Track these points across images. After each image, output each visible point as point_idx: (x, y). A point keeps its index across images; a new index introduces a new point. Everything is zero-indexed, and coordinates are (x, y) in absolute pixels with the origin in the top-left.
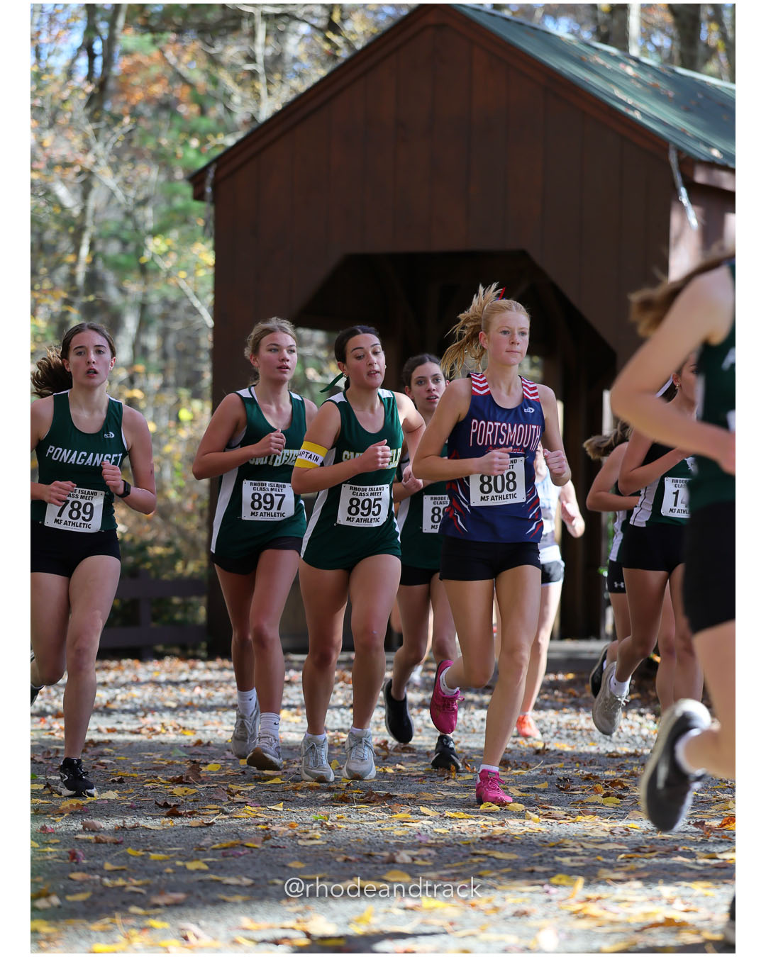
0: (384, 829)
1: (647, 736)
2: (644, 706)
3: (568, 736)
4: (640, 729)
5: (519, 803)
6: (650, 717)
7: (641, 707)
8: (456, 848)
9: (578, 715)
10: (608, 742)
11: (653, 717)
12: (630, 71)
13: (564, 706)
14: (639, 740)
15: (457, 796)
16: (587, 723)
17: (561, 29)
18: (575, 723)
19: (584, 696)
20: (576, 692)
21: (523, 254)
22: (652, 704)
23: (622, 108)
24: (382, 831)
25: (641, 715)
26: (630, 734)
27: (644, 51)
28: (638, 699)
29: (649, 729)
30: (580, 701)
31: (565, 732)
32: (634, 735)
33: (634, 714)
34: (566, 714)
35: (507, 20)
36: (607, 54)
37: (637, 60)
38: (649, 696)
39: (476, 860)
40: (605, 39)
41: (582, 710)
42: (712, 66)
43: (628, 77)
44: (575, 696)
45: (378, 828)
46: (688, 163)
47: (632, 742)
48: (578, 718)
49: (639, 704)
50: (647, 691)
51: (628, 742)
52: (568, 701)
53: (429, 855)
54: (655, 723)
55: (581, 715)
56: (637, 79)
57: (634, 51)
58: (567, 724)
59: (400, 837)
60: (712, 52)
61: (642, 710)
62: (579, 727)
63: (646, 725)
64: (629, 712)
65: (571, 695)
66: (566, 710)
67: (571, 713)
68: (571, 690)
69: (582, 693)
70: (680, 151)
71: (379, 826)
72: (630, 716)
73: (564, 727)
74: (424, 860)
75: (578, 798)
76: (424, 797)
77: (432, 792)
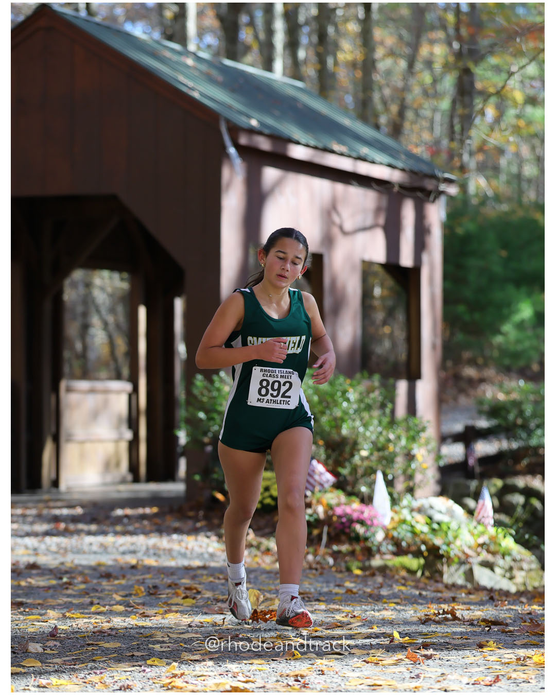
0: (21, 627)
1: (213, 553)
2: (210, 530)
3: (155, 554)
4: (207, 548)
5: (120, 605)
6: (214, 538)
7: (207, 531)
8: (74, 640)
9: (161, 538)
10: (184, 558)
11: (216, 538)
12: (190, 62)
13: (151, 532)
14: (206, 556)
15: (74, 601)
16: (168, 544)
17: (138, 30)
18: (159, 544)
19: (166, 524)
20: (160, 522)
21: (114, 198)
22: (215, 528)
23: (184, 89)
24: (19, 629)
25: (208, 537)
26: (200, 552)
27: (199, 48)
28: (205, 525)
29: (214, 548)
30: (163, 528)
31: (152, 552)
32: (202, 553)
33: (202, 536)
34: (152, 537)
35: (98, 24)
36: (173, 50)
37: (194, 54)
38: (213, 523)
39: (90, 648)
40: (170, 38)
41: (164, 534)
42: (249, 58)
43: (188, 67)
44: (159, 524)
45: (16, 627)
46: (235, 130)
47: (201, 558)
48: (161, 541)
49: (206, 529)
50: (212, 519)
51: (198, 558)
52: (154, 528)
53: (55, 646)
54: (218, 542)
55: (163, 538)
56: (195, 68)
57: (192, 47)
58: (153, 546)
59: (33, 632)
60: (247, 49)
61: (208, 534)
62: (162, 548)
63: (211, 544)
65: (156, 524)
66: (152, 535)
67: (156, 537)
68: (156, 520)
69: (163, 522)
70: (228, 121)
71: (17, 625)
72: (199, 538)
73: (151, 548)
74: (51, 650)
75: (164, 601)
76: (50, 602)
77: (55, 599)
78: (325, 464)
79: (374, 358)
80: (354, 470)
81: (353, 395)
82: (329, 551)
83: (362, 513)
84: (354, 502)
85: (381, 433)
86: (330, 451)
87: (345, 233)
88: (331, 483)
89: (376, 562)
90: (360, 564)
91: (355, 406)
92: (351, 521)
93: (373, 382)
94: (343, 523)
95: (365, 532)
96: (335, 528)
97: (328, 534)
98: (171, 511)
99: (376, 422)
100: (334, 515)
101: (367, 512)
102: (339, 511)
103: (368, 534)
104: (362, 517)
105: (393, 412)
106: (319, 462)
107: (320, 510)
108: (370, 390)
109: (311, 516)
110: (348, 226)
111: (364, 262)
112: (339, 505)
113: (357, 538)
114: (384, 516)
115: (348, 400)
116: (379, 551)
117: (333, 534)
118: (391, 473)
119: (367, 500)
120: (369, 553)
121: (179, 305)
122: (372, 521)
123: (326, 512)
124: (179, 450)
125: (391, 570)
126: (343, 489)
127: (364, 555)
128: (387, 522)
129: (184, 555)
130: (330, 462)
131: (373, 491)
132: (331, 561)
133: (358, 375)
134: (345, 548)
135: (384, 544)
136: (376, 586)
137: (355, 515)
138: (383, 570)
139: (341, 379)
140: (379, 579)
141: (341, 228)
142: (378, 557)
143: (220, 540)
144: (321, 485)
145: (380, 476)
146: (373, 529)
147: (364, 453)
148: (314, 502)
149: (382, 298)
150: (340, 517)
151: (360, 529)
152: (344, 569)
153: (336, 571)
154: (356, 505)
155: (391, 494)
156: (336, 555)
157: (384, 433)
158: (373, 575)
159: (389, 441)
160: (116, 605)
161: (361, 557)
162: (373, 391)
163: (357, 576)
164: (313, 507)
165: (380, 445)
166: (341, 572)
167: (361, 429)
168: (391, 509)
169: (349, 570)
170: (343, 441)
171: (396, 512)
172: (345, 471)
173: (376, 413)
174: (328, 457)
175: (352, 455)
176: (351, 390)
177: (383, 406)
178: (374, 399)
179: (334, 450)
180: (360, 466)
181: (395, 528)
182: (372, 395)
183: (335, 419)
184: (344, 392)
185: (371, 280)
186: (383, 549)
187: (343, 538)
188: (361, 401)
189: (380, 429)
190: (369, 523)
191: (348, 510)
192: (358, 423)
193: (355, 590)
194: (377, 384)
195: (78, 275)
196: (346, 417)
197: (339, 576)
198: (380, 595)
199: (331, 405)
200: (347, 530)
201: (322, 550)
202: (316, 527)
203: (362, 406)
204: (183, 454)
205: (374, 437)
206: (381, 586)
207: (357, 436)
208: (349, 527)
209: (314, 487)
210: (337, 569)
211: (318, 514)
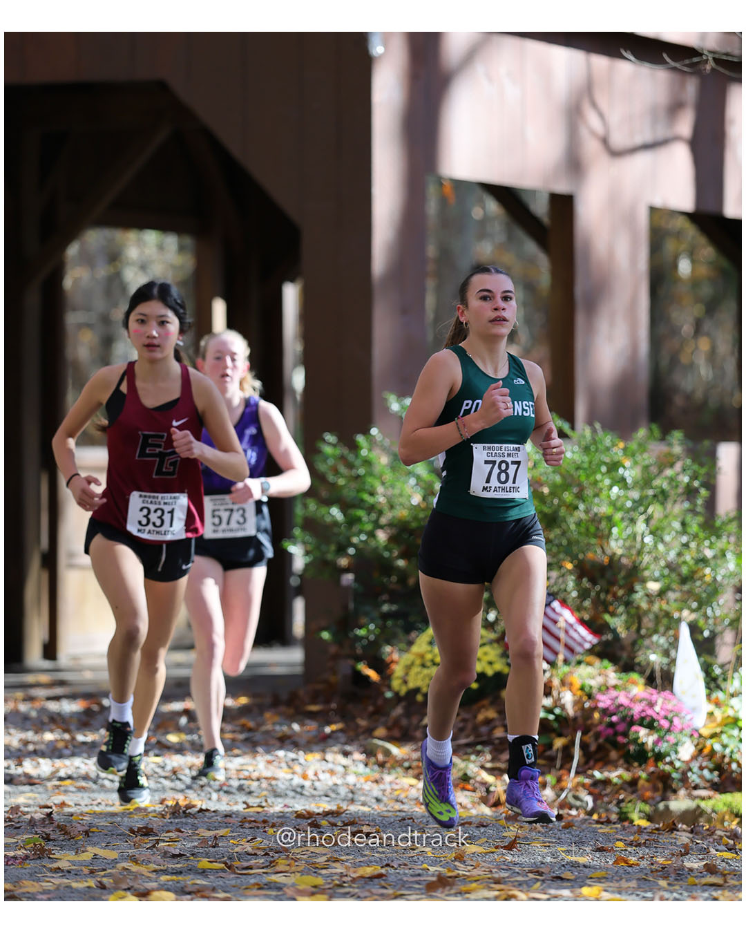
1: (355, 785)
2: (350, 741)
3: (240, 788)
4: (345, 774)
5: (168, 890)
6: (358, 756)
7: (346, 743)
9: (254, 757)
10: (298, 796)
11: (363, 757)
14: (343, 791)
15: (74, 885)
16: (267, 768)
18: (251, 769)
19: (264, 728)
20: (251, 724)
21: (162, 87)
22: (361, 737)
25: (346, 754)
26: (330, 783)
28: (341, 731)
29: (357, 774)
30: (258, 736)
31: (235, 783)
32: (336, 785)
33: (336, 753)
34: (237, 756)
38: (358, 726)
41: (260, 749)
44: (250, 730)
47: (333, 795)
48: (254, 762)
49: (343, 738)
50: (353, 718)
51: (327, 796)
52: (241, 737)
54: (366, 765)
55: (259, 758)
58: (239, 771)
61: (348, 748)
62: (255, 775)
63: (353, 768)
64: (328, 750)
66: (236, 751)
67: (245, 753)
68: (243, 721)
69: (259, 725)
72: (329, 757)
73: (234, 777)
75: (253, 881)
76: (25, 887)
77: (38, 880)
78: (577, 609)
79: (679, 401)
80: (636, 617)
81: (630, 473)
82: (587, 781)
83: (651, 705)
84: (634, 683)
85: (686, 545)
86: (585, 583)
87: (616, 154)
88: (587, 646)
89: (680, 803)
90: (647, 808)
91: (635, 495)
92: (630, 721)
93: (670, 445)
94: (612, 725)
95: (656, 743)
96: (597, 736)
97: (584, 746)
98: (276, 703)
99: (677, 525)
100: (596, 708)
101: (661, 703)
102: (604, 701)
103: (663, 747)
104: (650, 712)
105: (711, 504)
106: (564, 603)
107: (568, 698)
108: (666, 462)
109: (550, 711)
110: (619, 139)
111: (653, 210)
112: (605, 688)
113: (641, 756)
114: (694, 709)
115: (622, 481)
116: (684, 779)
117: (593, 748)
118: (708, 629)
119: (662, 680)
120: (665, 784)
121: (291, 295)
122: (671, 722)
123: (578, 703)
124: (294, 582)
125: (709, 820)
126: (614, 659)
127: (655, 789)
128: (699, 722)
129: (299, 791)
130: (587, 603)
131: (674, 661)
132: (589, 800)
133: (642, 433)
134: (617, 775)
135: (695, 766)
136: (676, 850)
137: (636, 710)
138: (692, 817)
139: (607, 440)
140: (684, 838)
141: (605, 141)
142: (682, 792)
143: (373, 760)
144: (572, 650)
145: (685, 631)
146: (671, 738)
147: (654, 586)
148: (556, 682)
149: (695, 282)
150: (606, 712)
151: (645, 736)
152: (614, 817)
153: (598, 822)
154: (638, 688)
155: (707, 669)
156: (598, 788)
157: (693, 545)
158: (673, 828)
159: (703, 561)
160: (158, 889)
161: (648, 794)
162: (672, 465)
163: (640, 830)
164: (555, 693)
165: (684, 570)
166: (608, 822)
167: (648, 540)
168: (709, 696)
169: (624, 817)
170: (614, 562)
171: (718, 704)
172: (618, 623)
173: (679, 507)
174: (584, 594)
175: (632, 591)
176: (628, 463)
177: (690, 493)
178: (671, 480)
179: (593, 581)
180: (646, 613)
181: (713, 736)
182: (669, 472)
183: (596, 519)
184: (614, 466)
185: (670, 246)
186: (693, 778)
187: (614, 755)
188: (646, 482)
189: (684, 539)
190: (665, 724)
191: (623, 699)
192: (641, 526)
193: (633, 860)
194: (677, 449)
195: (94, 238)
196: (618, 516)
197: (605, 829)
198: (682, 868)
199: (589, 492)
200: (621, 739)
201: (571, 780)
202: (560, 735)
203: (650, 492)
204: (299, 591)
205: (672, 555)
206: (686, 851)
207: (639, 553)
208: (625, 734)
209: (556, 653)
210: (600, 817)
211: (563, 707)
